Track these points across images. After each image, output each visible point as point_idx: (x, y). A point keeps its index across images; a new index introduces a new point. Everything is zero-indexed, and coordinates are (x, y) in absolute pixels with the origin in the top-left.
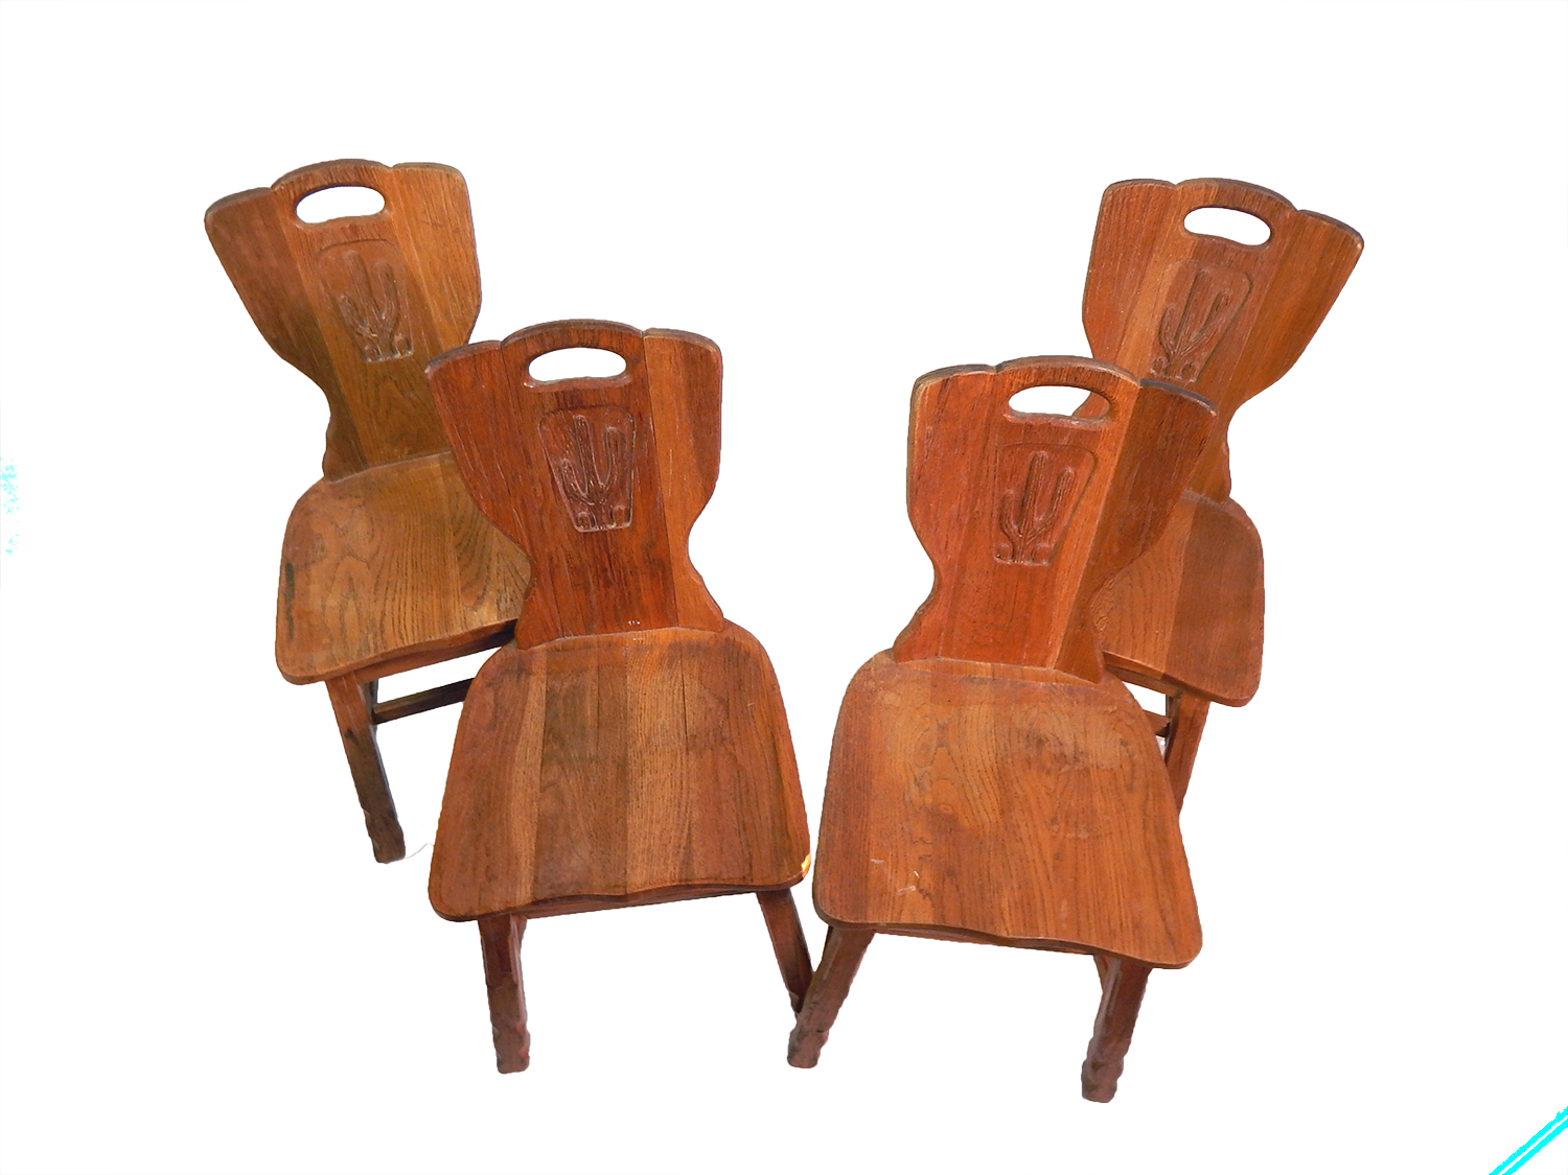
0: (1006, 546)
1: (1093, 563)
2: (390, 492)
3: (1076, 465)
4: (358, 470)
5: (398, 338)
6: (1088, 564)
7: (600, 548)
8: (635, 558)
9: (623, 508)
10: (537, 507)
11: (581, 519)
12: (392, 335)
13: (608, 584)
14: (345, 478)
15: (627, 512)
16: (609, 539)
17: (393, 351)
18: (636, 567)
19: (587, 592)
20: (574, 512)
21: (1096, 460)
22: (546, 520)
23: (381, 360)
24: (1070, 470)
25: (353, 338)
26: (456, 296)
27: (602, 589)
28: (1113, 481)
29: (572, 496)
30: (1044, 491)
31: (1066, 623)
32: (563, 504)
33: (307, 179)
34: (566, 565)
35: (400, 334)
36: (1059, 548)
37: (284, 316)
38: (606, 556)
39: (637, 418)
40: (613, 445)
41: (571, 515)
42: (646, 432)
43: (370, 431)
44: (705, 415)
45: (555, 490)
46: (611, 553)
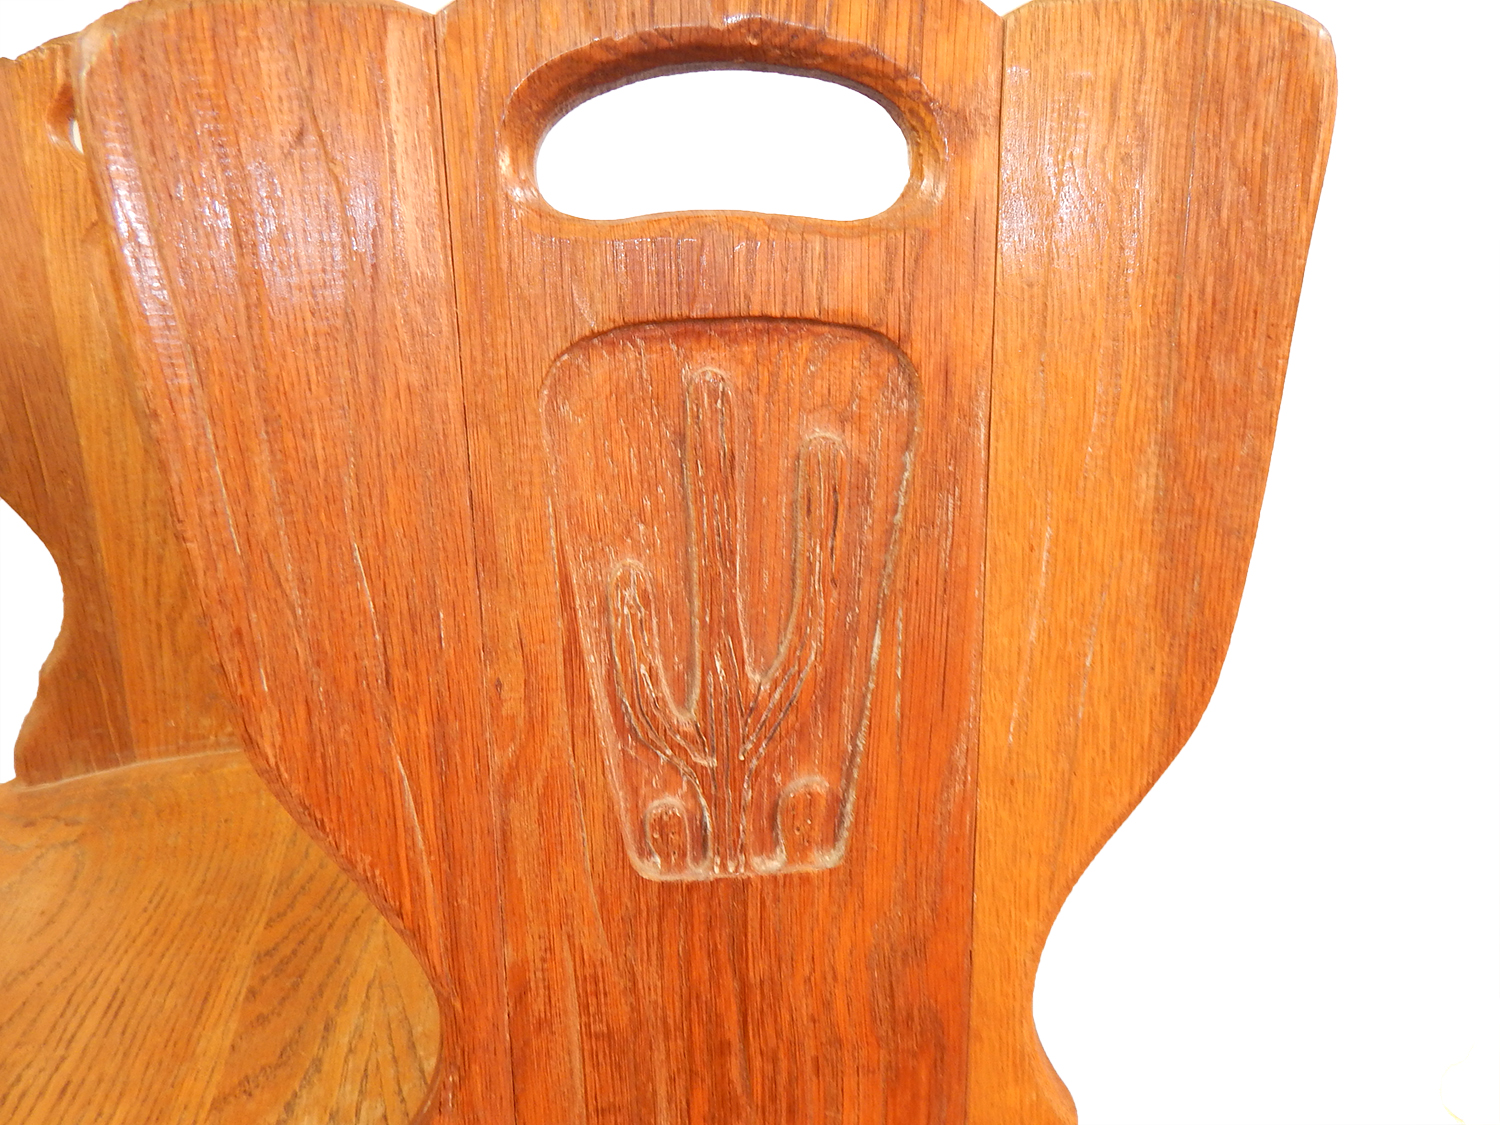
2: (159, 813)
4: (105, 762)
8: (840, 1005)
9: (820, 786)
10: (498, 759)
11: (661, 825)
14: (65, 781)
15: (837, 802)
16: (753, 913)
18: (839, 1042)
20: (635, 791)
22: (524, 822)
32: (597, 752)
34: (574, 1022)
38: (730, 984)
39: (932, 396)
40: (821, 511)
41: (622, 804)
42: (955, 455)
43: (152, 667)
44: (1231, 350)
45: (576, 691)
46: (753, 977)
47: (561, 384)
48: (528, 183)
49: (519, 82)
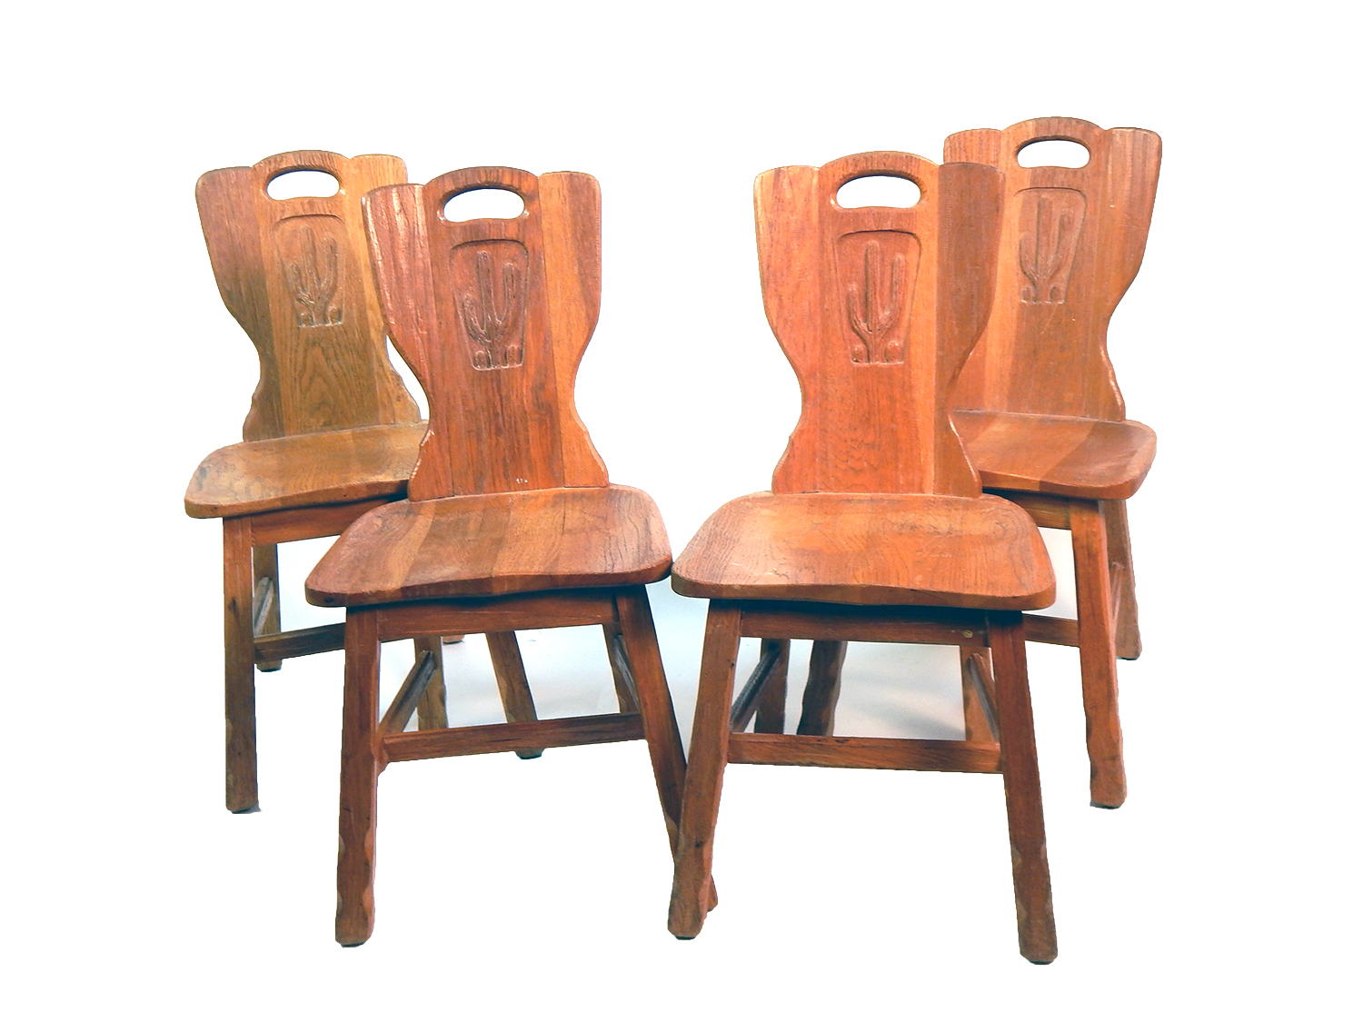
0: (859, 347)
1: (940, 353)
3: (904, 252)
4: (275, 435)
5: (332, 307)
6: (938, 357)
7: (493, 389)
8: (525, 402)
9: (516, 347)
11: (479, 357)
12: (327, 304)
13: (498, 432)
15: (520, 351)
16: (502, 379)
17: (325, 321)
18: (526, 413)
19: (479, 440)
20: (472, 349)
21: (919, 241)
22: (447, 355)
23: (314, 326)
24: (900, 256)
25: (294, 302)
27: (494, 437)
28: (938, 262)
29: (474, 335)
30: (882, 284)
31: (933, 432)
32: (463, 340)
33: (282, 161)
34: (461, 407)
35: (334, 304)
36: (907, 344)
37: (241, 272)
38: (498, 397)
39: (531, 254)
40: (510, 281)
41: (469, 352)
42: (538, 266)
43: (292, 395)
44: (587, 240)
45: (457, 324)
46: (503, 395)
47: (451, 257)
48: (443, 216)
49: (441, 196)
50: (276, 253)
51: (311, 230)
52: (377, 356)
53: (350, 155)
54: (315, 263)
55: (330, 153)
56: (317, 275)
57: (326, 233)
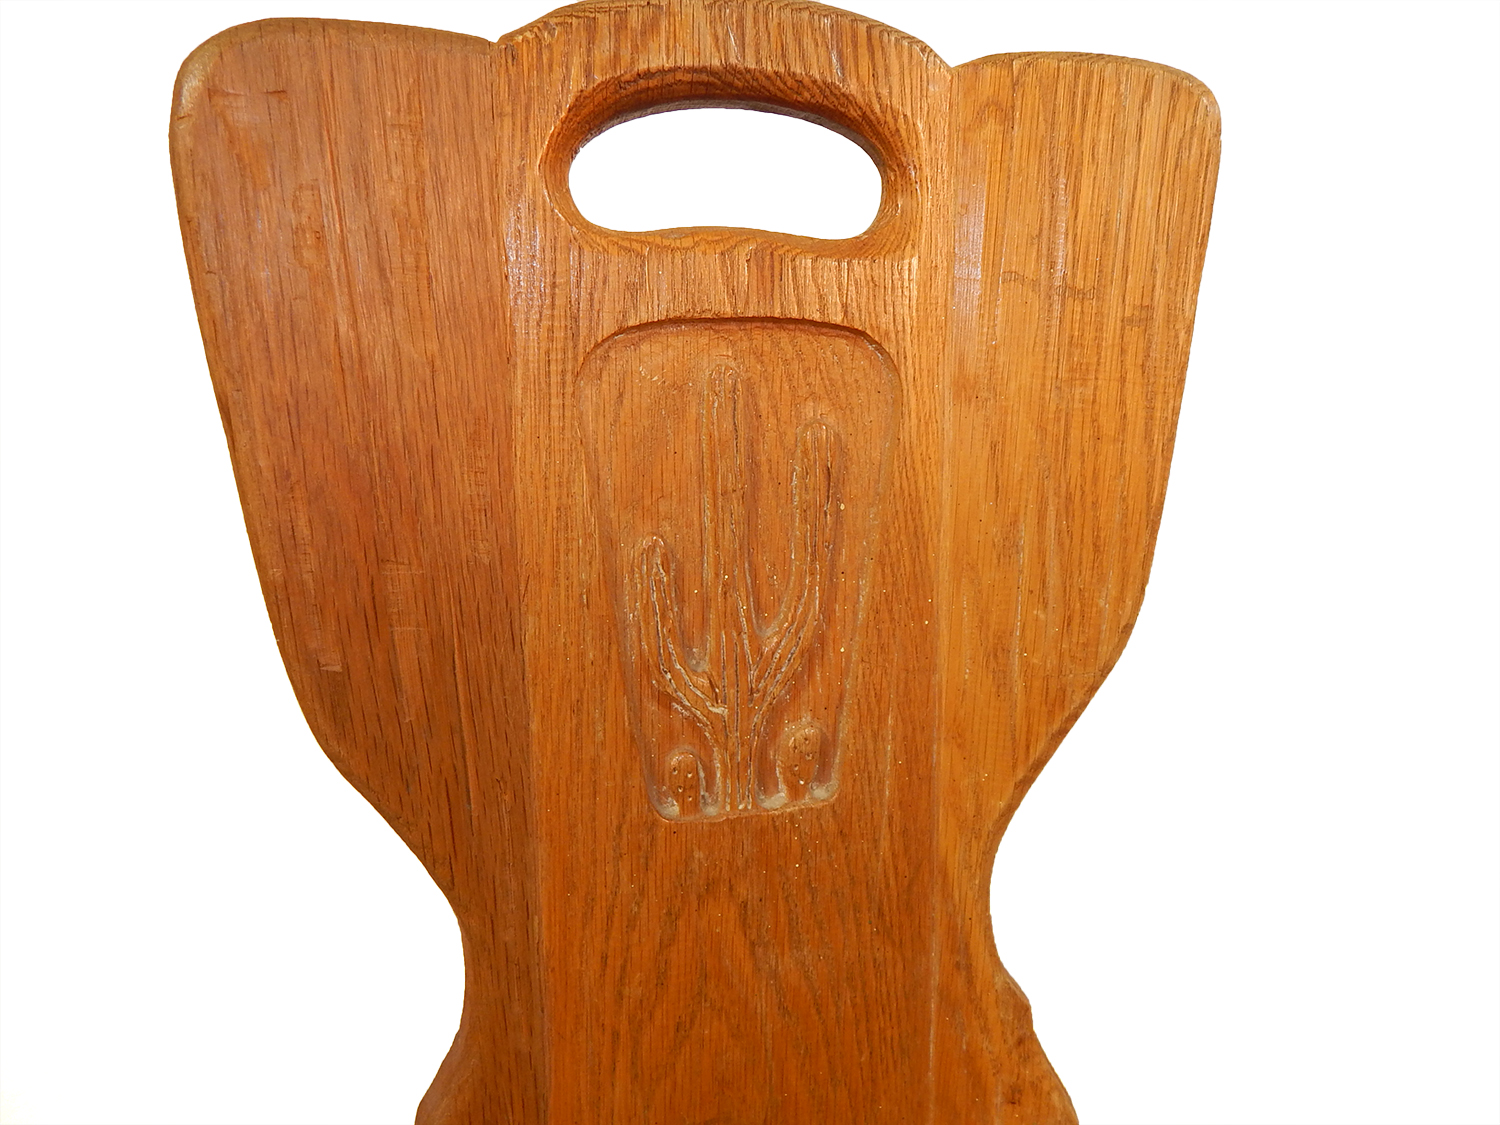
5: (800, 730)
12: (777, 714)
17: (765, 782)
23: (711, 811)
25: (637, 714)
26: (1053, 580)
33: (650, 28)
35: (806, 718)
37: (401, 579)
50: (582, 488)
51: (750, 386)
52: (951, 930)
53: (956, 48)
54: (749, 543)
55: (872, 25)
56: (756, 592)
57: (809, 410)
